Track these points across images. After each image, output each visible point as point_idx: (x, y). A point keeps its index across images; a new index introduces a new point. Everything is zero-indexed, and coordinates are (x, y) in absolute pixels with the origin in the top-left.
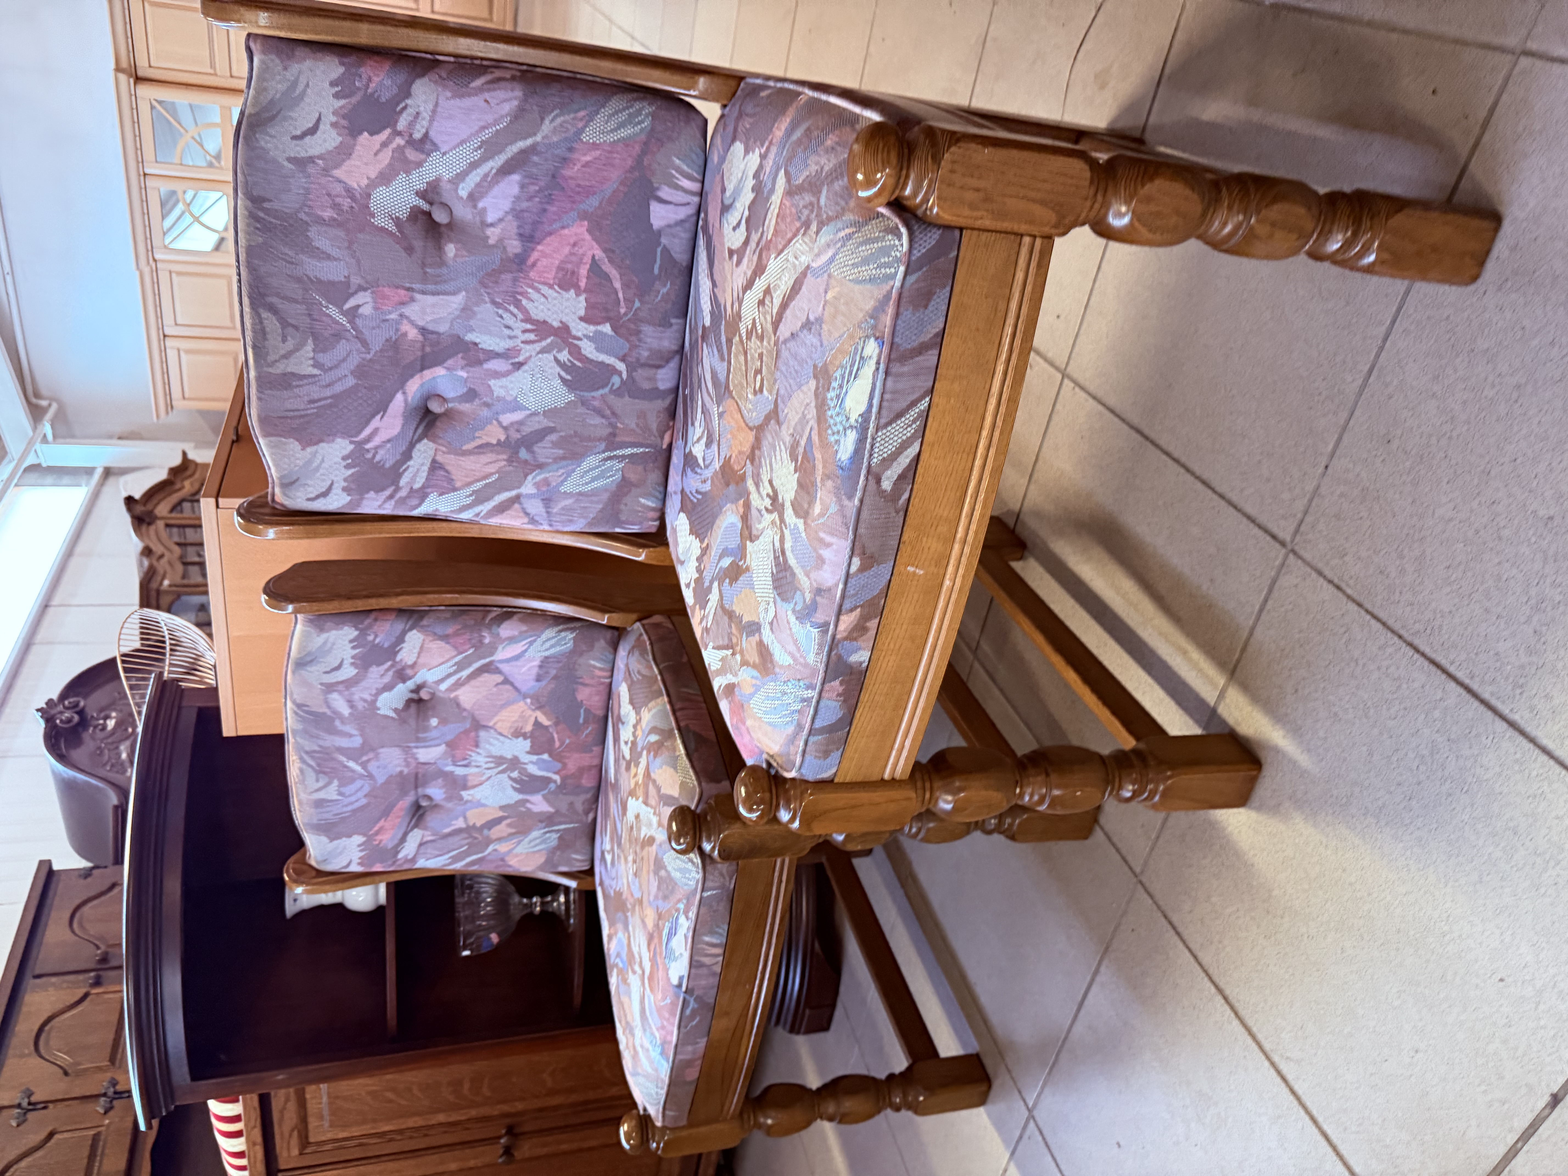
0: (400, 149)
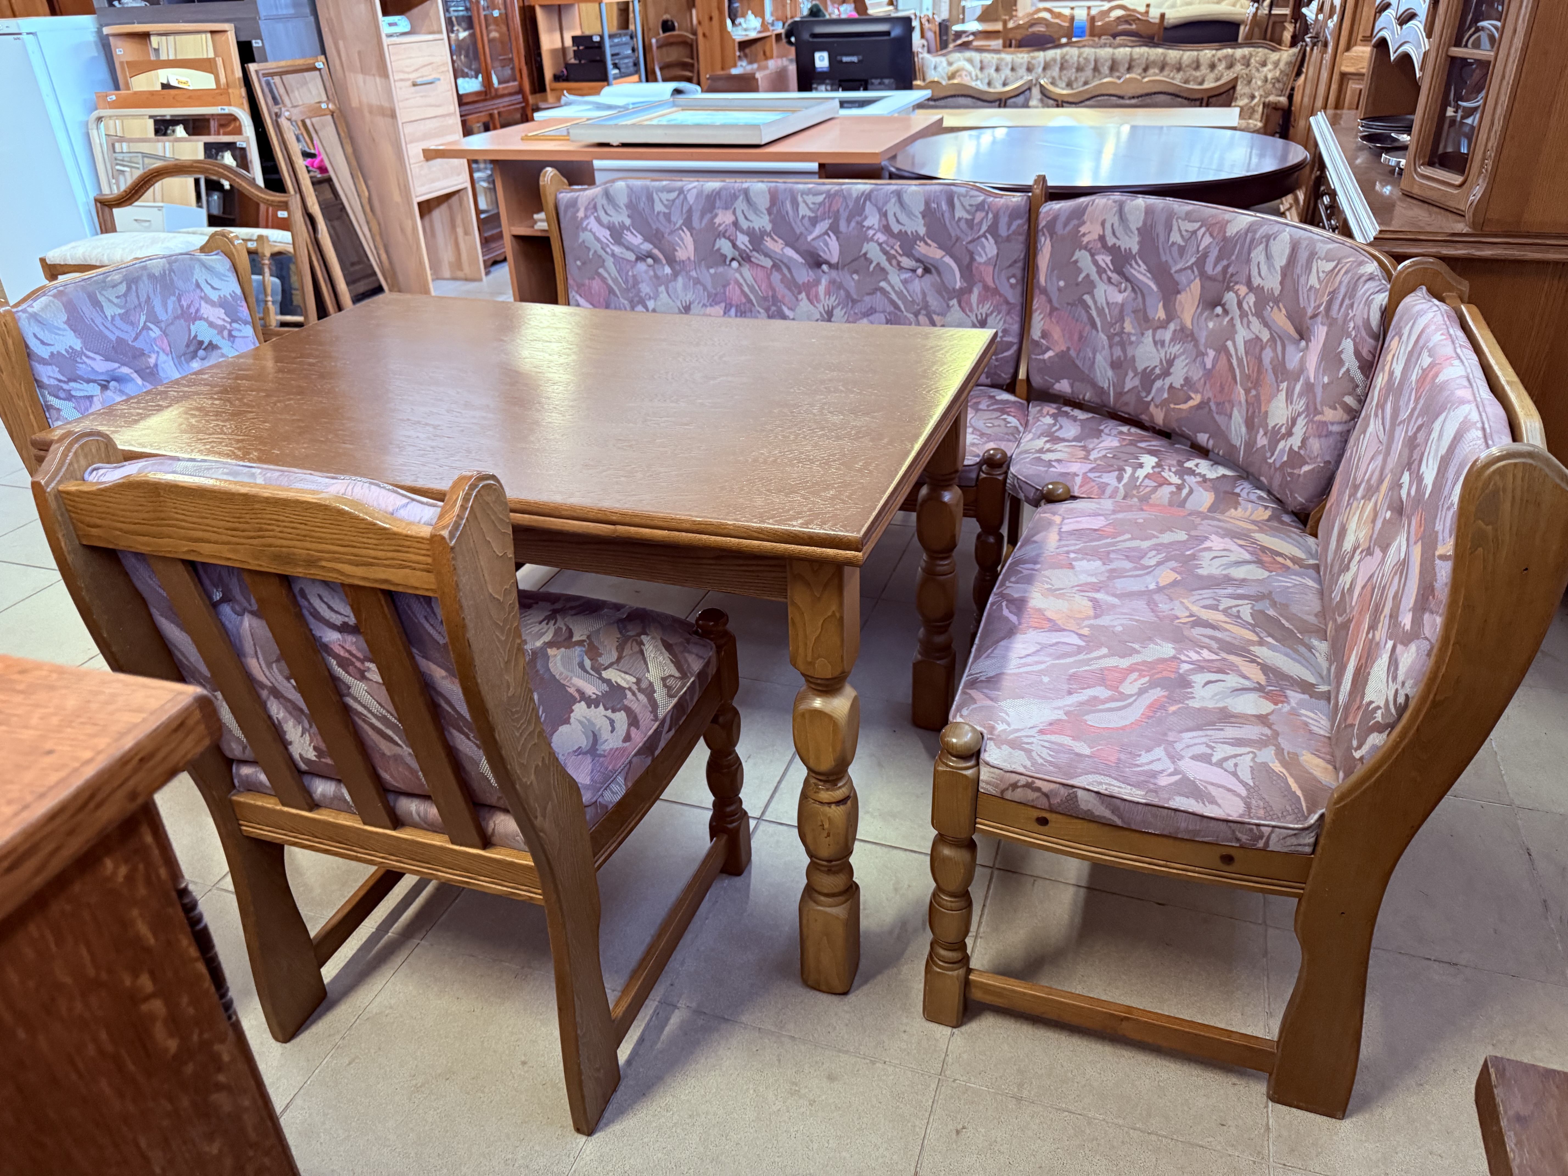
0: (225, 328)
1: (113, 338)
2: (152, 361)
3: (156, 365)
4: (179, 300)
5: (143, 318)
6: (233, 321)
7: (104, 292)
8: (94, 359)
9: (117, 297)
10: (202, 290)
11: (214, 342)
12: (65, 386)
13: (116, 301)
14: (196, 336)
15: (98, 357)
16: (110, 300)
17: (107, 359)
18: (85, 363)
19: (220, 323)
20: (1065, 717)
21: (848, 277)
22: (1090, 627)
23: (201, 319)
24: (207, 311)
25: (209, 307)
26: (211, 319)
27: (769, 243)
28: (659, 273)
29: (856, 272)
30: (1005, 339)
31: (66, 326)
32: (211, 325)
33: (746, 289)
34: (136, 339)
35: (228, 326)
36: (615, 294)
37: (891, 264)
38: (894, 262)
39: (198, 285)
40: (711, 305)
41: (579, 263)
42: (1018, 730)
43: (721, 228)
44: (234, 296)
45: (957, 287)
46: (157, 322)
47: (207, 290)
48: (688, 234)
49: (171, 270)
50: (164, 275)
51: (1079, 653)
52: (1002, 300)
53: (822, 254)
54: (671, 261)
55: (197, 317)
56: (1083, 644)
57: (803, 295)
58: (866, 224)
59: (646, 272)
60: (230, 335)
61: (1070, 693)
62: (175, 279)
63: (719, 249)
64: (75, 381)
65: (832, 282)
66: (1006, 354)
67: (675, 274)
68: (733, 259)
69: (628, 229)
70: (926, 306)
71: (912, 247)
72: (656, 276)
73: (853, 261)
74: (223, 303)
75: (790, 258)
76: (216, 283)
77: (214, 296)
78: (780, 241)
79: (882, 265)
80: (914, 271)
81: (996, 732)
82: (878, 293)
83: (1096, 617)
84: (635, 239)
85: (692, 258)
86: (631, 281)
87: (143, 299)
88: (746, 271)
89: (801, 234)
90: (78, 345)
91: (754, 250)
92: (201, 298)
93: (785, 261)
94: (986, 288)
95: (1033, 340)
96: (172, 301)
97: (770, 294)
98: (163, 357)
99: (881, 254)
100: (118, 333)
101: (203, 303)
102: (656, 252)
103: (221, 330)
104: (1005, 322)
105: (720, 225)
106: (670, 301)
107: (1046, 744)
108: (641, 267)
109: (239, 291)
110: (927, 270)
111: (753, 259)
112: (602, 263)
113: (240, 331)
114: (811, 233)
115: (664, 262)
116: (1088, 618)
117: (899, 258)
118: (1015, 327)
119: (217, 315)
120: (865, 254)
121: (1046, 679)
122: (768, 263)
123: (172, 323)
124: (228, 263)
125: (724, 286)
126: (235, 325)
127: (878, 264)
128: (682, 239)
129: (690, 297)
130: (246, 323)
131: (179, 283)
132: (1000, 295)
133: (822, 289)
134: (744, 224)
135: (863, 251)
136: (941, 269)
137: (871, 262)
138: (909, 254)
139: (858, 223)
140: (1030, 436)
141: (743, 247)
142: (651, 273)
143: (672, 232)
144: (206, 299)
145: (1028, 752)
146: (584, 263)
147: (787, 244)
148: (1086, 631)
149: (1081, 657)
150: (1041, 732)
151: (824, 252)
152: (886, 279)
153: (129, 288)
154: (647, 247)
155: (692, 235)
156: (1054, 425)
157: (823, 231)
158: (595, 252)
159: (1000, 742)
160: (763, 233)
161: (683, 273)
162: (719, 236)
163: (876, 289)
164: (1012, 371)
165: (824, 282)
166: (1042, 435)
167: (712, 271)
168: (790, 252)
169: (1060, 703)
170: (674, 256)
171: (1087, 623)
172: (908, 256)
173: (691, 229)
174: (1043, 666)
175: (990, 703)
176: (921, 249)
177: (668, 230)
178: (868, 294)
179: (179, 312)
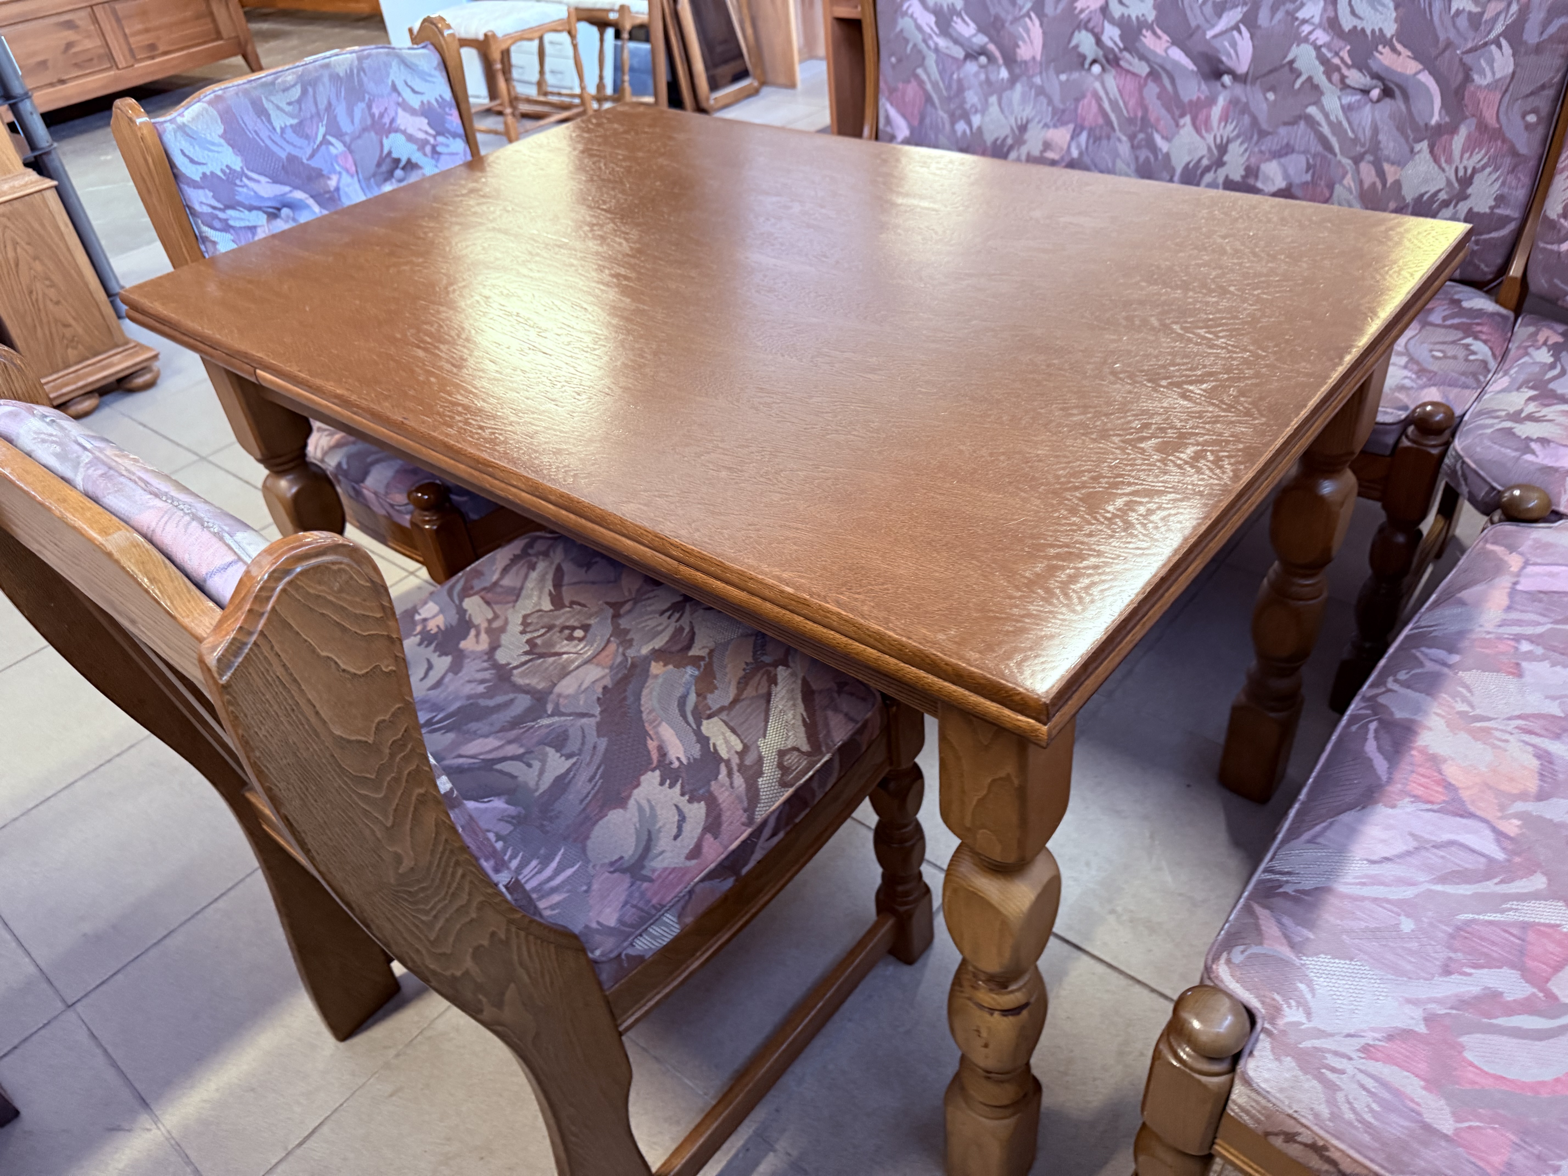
0: (428, 142)
1: (283, 155)
2: (332, 183)
3: (337, 189)
4: (369, 107)
5: (322, 130)
6: (439, 133)
7: (273, 98)
8: (258, 182)
9: (289, 104)
10: (399, 94)
11: (414, 160)
12: (221, 215)
13: (288, 109)
14: (390, 153)
15: (263, 179)
16: (278, 108)
17: (275, 180)
18: (245, 186)
19: (421, 135)
20: (1422, 1029)
21: (1260, 96)
22: (1522, 816)
23: (397, 130)
24: (404, 120)
25: (407, 115)
26: (410, 131)
27: (1148, 40)
28: (993, 77)
29: (1273, 89)
30: (1497, 211)
31: (222, 141)
32: (410, 138)
33: (1106, 105)
34: (312, 156)
35: (432, 140)
36: (933, 104)
37: (1330, 80)
38: (1336, 77)
39: (394, 88)
40: (1055, 126)
41: (893, 60)
42: (1321, 1034)
43: (1083, 16)
44: (441, 102)
45: (1433, 122)
46: (339, 135)
47: (407, 94)
48: (1037, 22)
49: (361, 69)
50: (350, 75)
51: (1487, 876)
52: (1505, 147)
53: (1224, 59)
54: (1010, 60)
55: (392, 129)
56: (1500, 856)
57: (1187, 119)
58: (1301, 15)
59: (976, 75)
60: (434, 152)
61: (1447, 971)
62: (365, 79)
63: (1077, 47)
64: (232, 207)
65: (1234, 102)
66: (1494, 235)
67: (1013, 80)
68: (1094, 61)
69: (959, 15)
70: (1375, 147)
71: (1370, 55)
72: (988, 81)
73: (1271, 72)
74: (426, 111)
75: (1176, 64)
76: (418, 85)
77: (415, 102)
78: (1165, 37)
79: (1316, 81)
80: (1366, 92)
81: (1281, 1022)
82: (1302, 124)
83: (1542, 796)
84: (966, 29)
85: (1038, 58)
86: (955, 86)
87: (322, 106)
88: (1111, 81)
89: (1198, 27)
90: (237, 163)
91: (1126, 49)
92: (399, 104)
93: (1169, 67)
94: (1482, 127)
95: (1546, 218)
96: (360, 109)
97: (1140, 114)
98: (346, 179)
99: (1317, 63)
100: (289, 149)
101: (400, 111)
102: (992, 47)
103: (422, 145)
104: (1503, 184)
105: (1082, 11)
106: (1002, 117)
107: (1370, 1083)
108: (971, 67)
109: (448, 95)
110: (1387, 92)
111: (1122, 63)
112: (921, 61)
113: (447, 146)
114: (1213, 26)
115: (1001, 61)
116: (1523, 796)
117: (1345, 71)
118: (1520, 194)
119: (418, 126)
120: (1292, 62)
121: (1407, 925)
122: (1143, 69)
123: (359, 137)
124: (435, 59)
125: (1077, 100)
126: (440, 139)
127: (1310, 79)
128: (1027, 31)
129: (1028, 112)
130: (455, 135)
131: (370, 86)
132: (1504, 140)
133: (1216, 112)
134: (1117, 11)
135: (1290, 57)
136: (1411, 91)
137: (1299, 75)
138: (1361, 65)
139: (1288, 13)
140: (1503, 382)
141: (1110, 44)
142: (982, 77)
143: (1016, 20)
144: (404, 106)
145: (1331, 1087)
146: (899, 61)
147: (1175, 42)
148: (1512, 827)
149: (1490, 887)
150: (1367, 1051)
151: (1229, 56)
152: (1317, 103)
153: (304, 92)
154: (981, 40)
155: (1041, 25)
156: (1552, 366)
157: (1233, 23)
158: (915, 45)
159: (1282, 1048)
160: (1142, 24)
161: (1024, 79)
162: (1078, 27)
163: (1300, 117)
164: (1499, 261)
165: (1221, 101)
166: (1525, 384)
167: (1063, 77)
168: (1177, 54)
169: (1422, 991)
170: (1015, 54)
171: (1519, 806)
172: (1360, 70)
173: (1041, 15)
174: (1408, 893)
175: (1285, 951)
176: (1385, 58)
177: (1010, 18)
178: (1286, 124)
179: (369, 122)
